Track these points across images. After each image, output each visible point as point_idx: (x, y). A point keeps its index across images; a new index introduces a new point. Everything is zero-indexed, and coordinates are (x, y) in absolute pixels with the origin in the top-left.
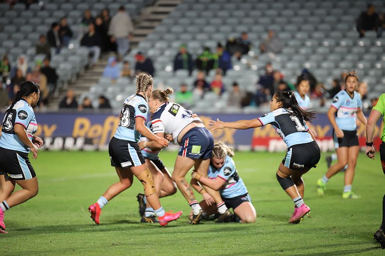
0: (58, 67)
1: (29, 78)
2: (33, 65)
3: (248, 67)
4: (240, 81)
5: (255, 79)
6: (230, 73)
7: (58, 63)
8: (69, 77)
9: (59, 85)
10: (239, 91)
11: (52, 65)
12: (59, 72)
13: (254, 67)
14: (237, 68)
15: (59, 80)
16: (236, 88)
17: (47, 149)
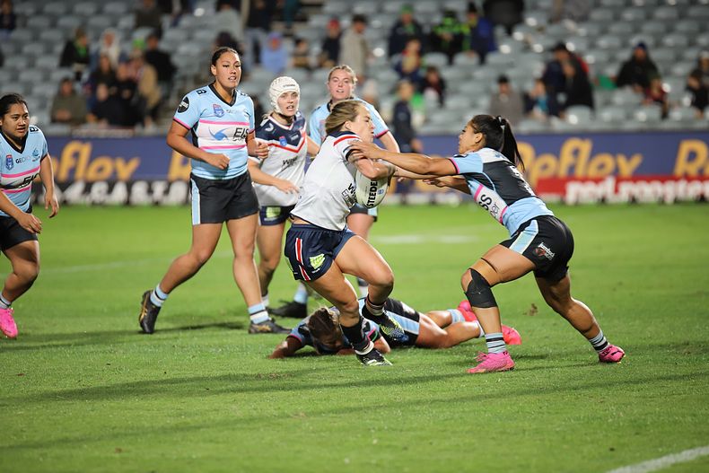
0: (175, 52)
1: (124, 72)
2: (128, 48)
3: (526, 47)
4: (510, 73)
5: (538, 69)
6: (492, 58)
7: (176, 43)
8: (195, 70)
9: (178, 85)
10: (509, 93)
11: (163, 46)
12: (177, 60)
13: (538, 47)
14: (505, 48)
15: (177, 76)
16: (504, 88)
17: (157, 204)
